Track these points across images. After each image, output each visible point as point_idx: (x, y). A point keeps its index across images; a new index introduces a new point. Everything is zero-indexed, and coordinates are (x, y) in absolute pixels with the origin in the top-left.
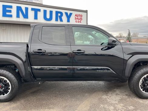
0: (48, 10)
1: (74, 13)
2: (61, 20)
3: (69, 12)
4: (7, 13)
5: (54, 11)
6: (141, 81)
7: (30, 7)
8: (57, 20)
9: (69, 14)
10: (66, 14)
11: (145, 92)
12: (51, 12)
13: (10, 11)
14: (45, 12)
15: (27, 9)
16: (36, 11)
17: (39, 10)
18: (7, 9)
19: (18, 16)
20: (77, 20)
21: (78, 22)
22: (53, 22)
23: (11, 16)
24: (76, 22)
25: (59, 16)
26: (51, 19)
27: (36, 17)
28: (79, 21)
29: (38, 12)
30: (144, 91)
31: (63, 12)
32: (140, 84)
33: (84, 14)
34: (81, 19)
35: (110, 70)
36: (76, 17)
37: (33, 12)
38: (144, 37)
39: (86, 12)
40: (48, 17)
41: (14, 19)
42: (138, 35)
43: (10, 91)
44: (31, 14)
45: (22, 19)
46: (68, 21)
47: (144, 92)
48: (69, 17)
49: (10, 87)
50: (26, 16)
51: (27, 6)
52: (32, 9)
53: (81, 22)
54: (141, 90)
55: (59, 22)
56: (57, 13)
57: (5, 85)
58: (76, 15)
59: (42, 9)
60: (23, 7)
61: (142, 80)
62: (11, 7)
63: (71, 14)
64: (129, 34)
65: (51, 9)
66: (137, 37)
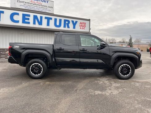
0: (58, 18)
1: (79, 21)
2: (68, 27)
3: (75, 20)
4: (26, 21)
5: (63, 19)
7: (44, 16)
8: (65, 27)
9: (75, 22)
10: (73, 22)
11: (123, 75)
12: (60, 20)
13: (28, 19)
14: (56, 20)
15: (41, 17)
16: (49, 19)
17: (51, 19)
18: (26, 17)
19: (34, 23)
20: (81, 27)
22: (62, 28)
23: (29, 23)
25: (67, 23)
26: (60, 26)
27: (48, 24)
28: (83, 28)
29: (50, 20)
31: (70, 20)
32: (119, 70)
33: (87, 22)
34: (85, 26)
36: (81, 25)
37: (46, 20)
38: (147, 43)
39: (89, 20)
40: (58, 24)
41: (31, 25)
43: (42, 72)
44: (45, 21)
45: (37, 26)
46: (74, 28)
48: (74, 24)
49: (42, 70)
50: (40, 23)
51: (42, 15)
52: (46, 18)
54: (120, 74)
55: (66, 29)
56: (65, 21)
57: (39, 68)
58: (80, 23)
59: (53, 18)
60: (39, 16)
61: (120, 68)
62: (29, 16)
63: (76, 22)
64: (131, 40)
65: (61, 18)
66: (140, 43)
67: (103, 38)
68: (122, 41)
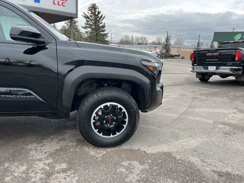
6: (94, 114)
11: (103, 134)
21: (58, 4)
24: (54, 4)
30: (100, 133)
32: (92, 121)
35: (32, 95)
42: (183, 42)
47: (101, 135)
53: (64, 4)
54: (96, 131)
61: (96, 113)
64: (167, 40)
66: (181, 45)
67: (128, 35)
68: (157, 42)
